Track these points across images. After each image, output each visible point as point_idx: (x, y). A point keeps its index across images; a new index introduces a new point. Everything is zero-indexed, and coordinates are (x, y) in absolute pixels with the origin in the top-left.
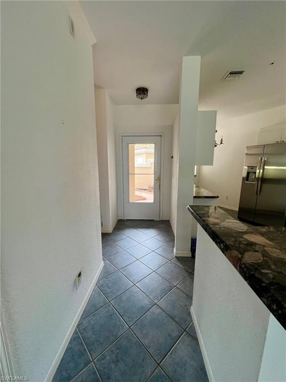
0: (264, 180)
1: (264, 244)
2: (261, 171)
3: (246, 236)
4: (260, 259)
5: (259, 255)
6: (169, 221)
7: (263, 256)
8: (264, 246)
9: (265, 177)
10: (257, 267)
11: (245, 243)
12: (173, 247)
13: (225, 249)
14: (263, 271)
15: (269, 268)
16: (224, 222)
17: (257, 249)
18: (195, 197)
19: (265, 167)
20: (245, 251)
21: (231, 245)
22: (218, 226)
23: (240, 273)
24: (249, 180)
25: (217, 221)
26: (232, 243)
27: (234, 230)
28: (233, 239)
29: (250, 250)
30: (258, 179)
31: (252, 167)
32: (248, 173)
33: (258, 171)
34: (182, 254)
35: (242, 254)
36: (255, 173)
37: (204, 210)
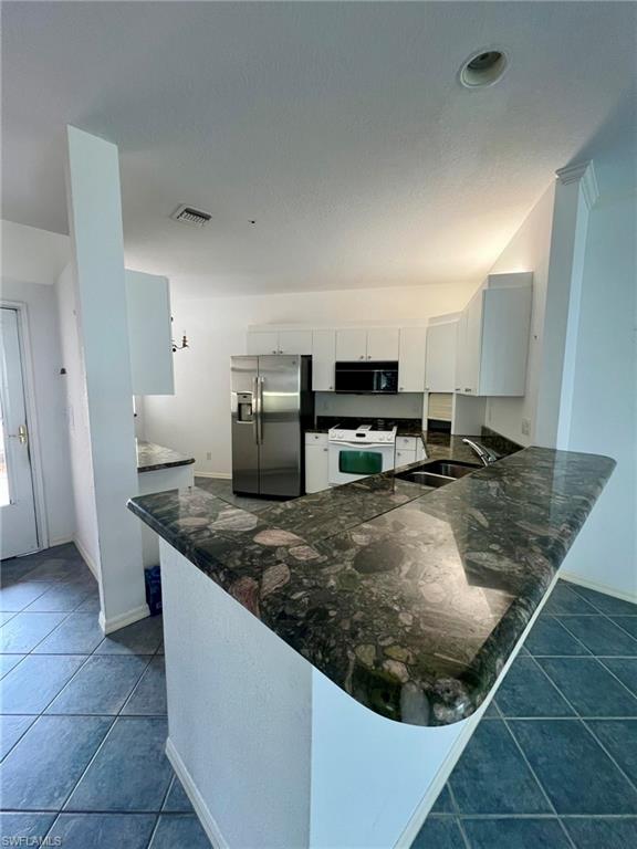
0: (265, 416)
1: (286, 543)
2: (259, 400)
3: (258, 539)
4: (286, 576)
5: (283, 568)
6: (72, 543)
7: (290, 567)
8: (287, 547)
9: (265, 411)
10: (284, 594)
11: (259, 552)
12: (96, 612)
13: (228, 580)
14: (294, 597)
15: (301, 586)
16: (215, 519)
17: (279, 557)
18: (141, 470)
19: (264, 393)
20: (263, 568)
21: (236, 568)
22: (207, 534)
23: (262, 621)
24: (243, 418)
25: (202, 521)
26: (238, 563)
27: (236, 532)
28: (239, 553)
29: (270, 565)
30: (256, 414)
31: (245, 395)
32: (240, 405)
33: (254, 401)
34: (123, 619)
35: (259, 579)
36: (251, 405)
37: (170, 502)
